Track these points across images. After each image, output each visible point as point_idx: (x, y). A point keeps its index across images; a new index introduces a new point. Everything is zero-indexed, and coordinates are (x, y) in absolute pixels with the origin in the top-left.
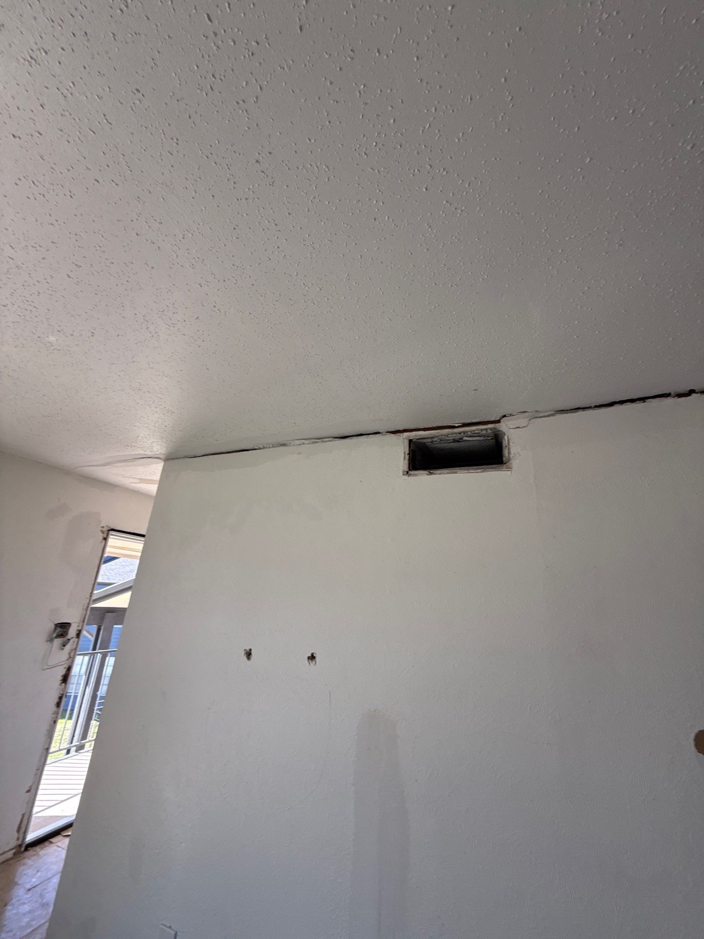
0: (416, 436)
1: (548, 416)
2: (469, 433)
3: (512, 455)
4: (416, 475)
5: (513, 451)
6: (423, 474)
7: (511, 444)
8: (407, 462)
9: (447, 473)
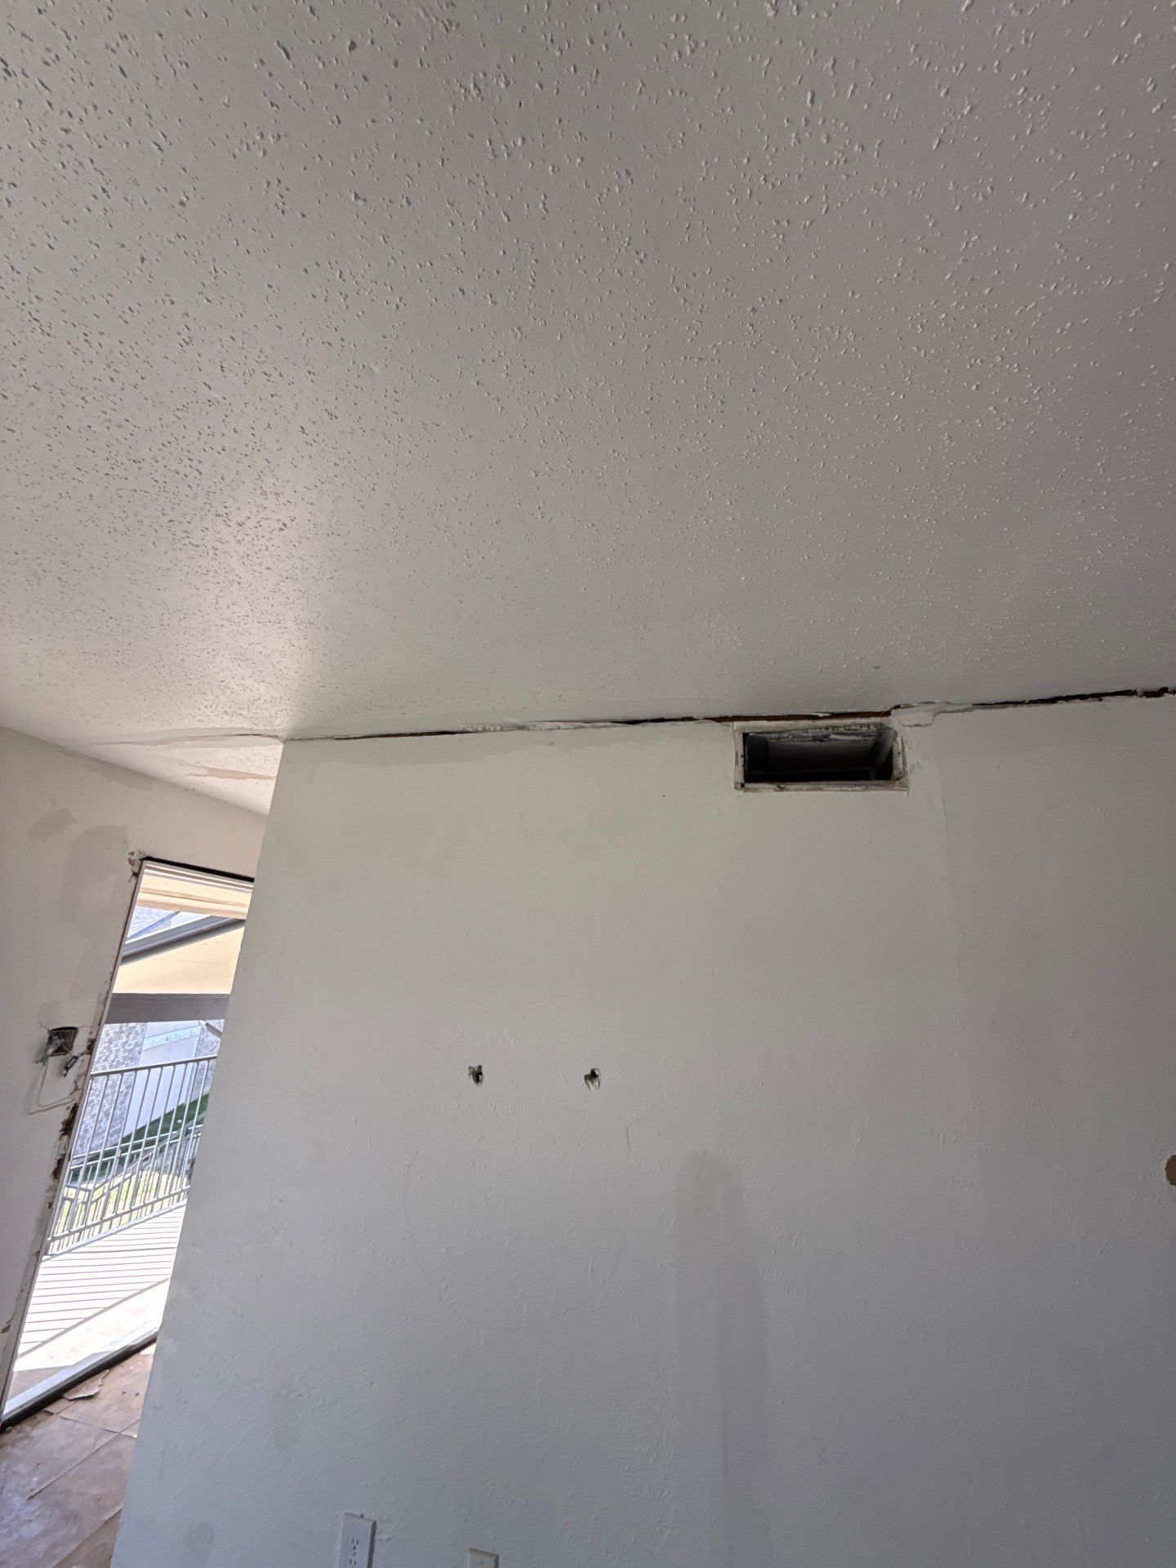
0: (754, 727)
1: (964, 711)
2: (841, 730)
3: (908, 767)
4: (756, 790)
5: (909, 760)
6: (768, 789)
7: (907, 750)
8: (740, 768)
9: (808, 790)
